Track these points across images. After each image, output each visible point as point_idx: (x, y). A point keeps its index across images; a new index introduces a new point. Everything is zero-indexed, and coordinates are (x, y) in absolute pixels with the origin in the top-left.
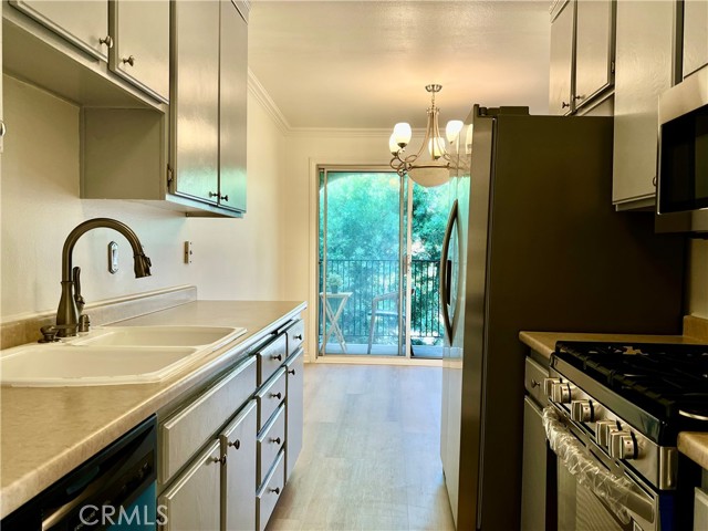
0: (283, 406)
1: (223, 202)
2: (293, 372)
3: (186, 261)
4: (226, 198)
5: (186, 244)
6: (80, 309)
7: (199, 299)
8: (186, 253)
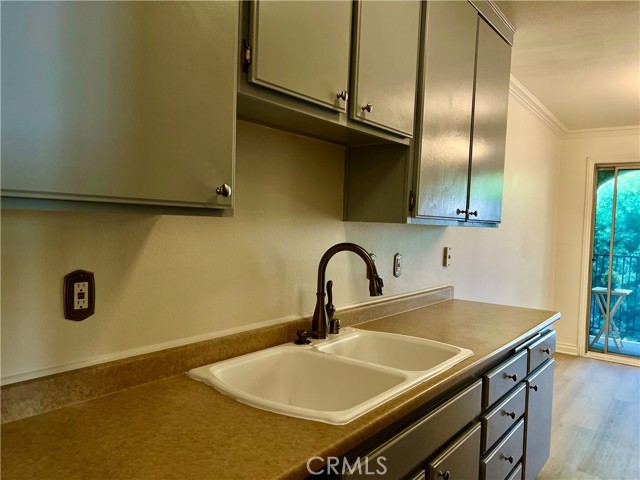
0: (522, 421)
1: (471, 217)
2: (536, 388)
3: (445, 264)
4: (475, 214)
5: (445, 250)
6: (330, 315)
7: (455, 297)
8: (445, 257)
